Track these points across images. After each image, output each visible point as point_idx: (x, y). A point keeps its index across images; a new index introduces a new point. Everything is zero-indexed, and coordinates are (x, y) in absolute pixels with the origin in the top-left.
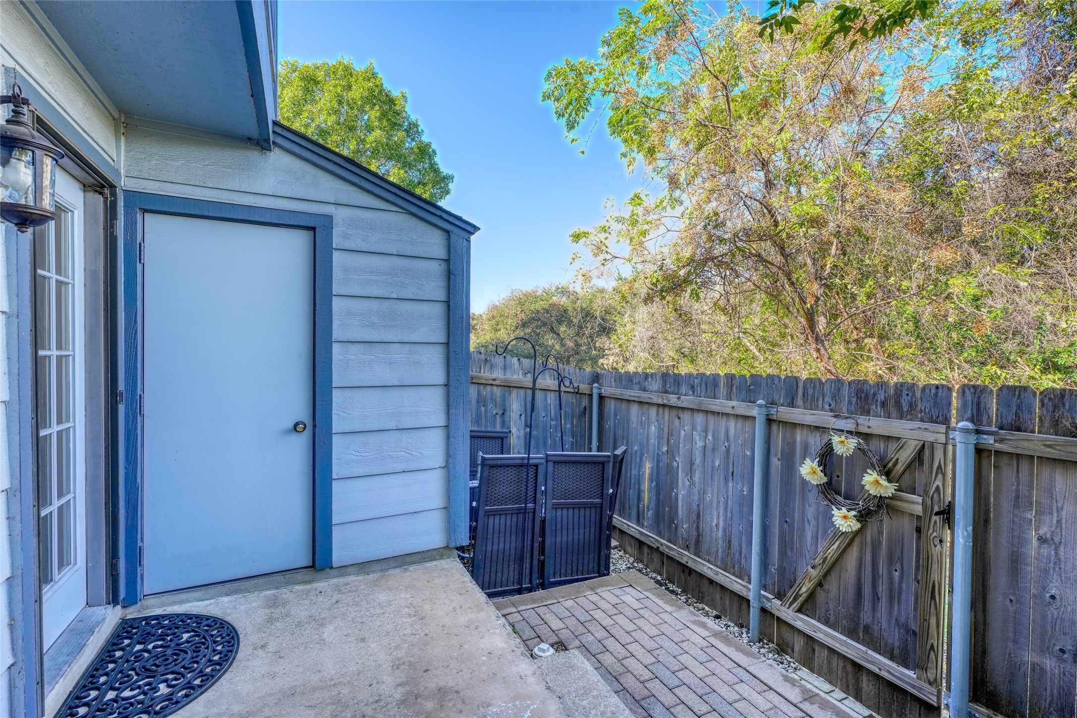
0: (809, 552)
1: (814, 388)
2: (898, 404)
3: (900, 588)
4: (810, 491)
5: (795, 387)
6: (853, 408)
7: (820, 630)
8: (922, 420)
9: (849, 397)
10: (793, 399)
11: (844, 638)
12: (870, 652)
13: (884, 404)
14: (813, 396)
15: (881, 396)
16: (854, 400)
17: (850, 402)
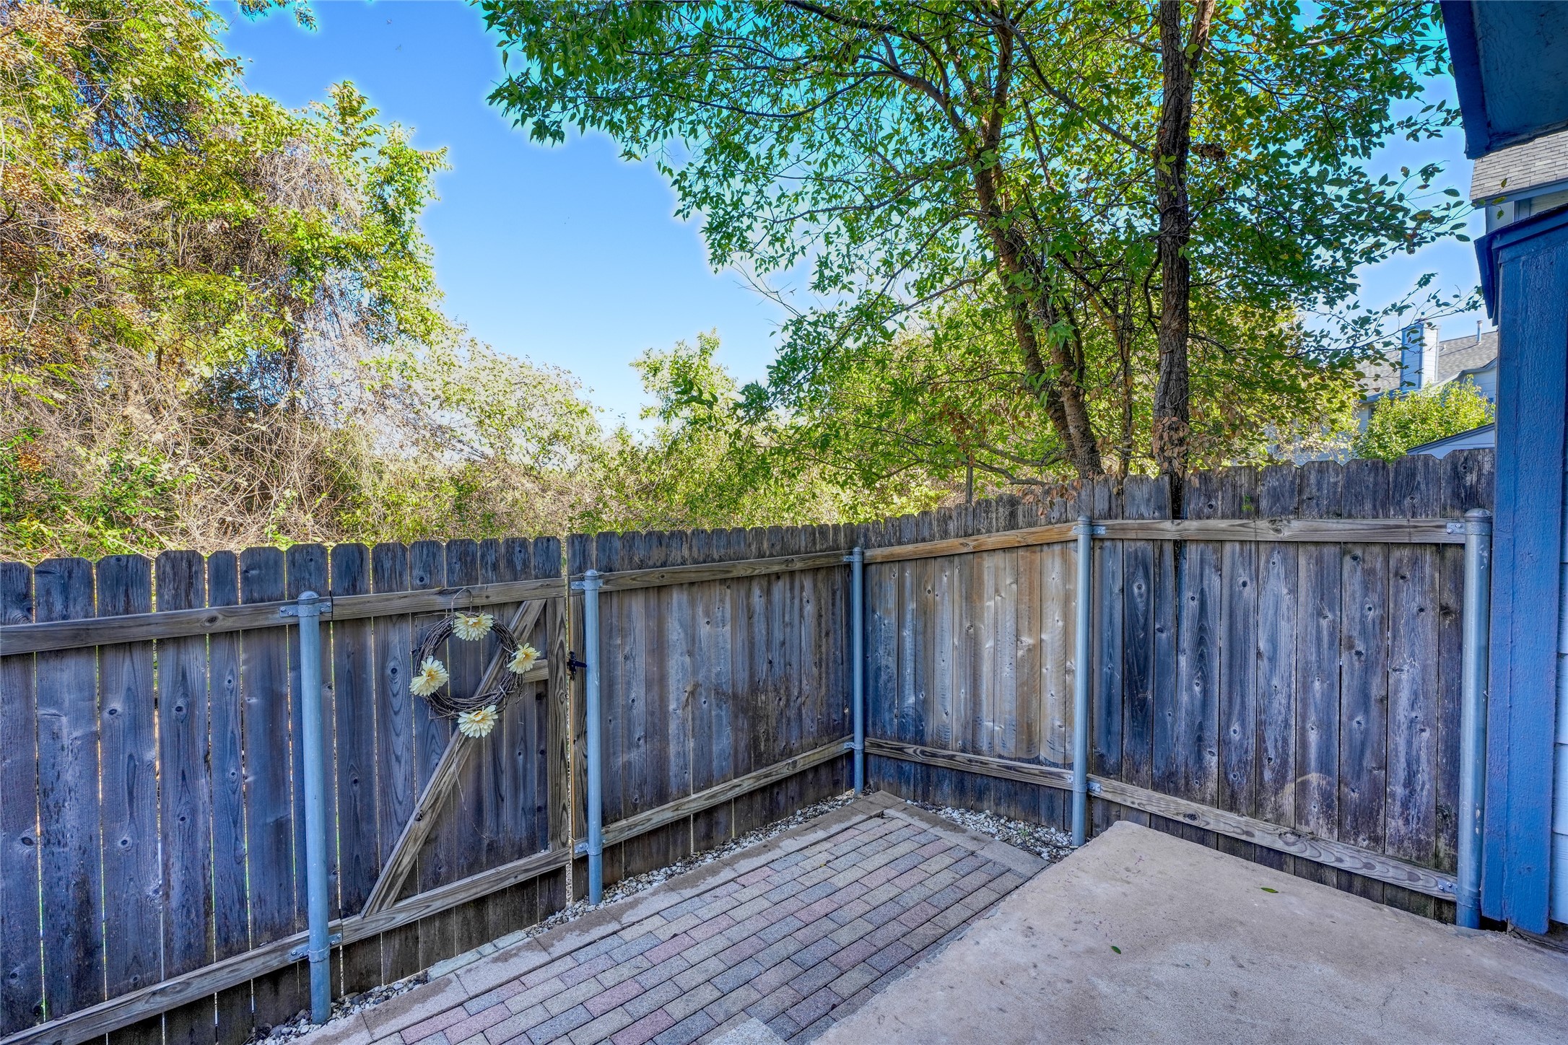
0: (400, 803)
1: (394, 558)
2: (510, 563)
3: (525, 769)
4: (396, 713)
5: (358, 562)
6: (456, 578)
7: (434, 898)
8: (536, 577)
9: (449, 564)
10: (355, 579)
11: (469, 880)
12: (501, 868)
13: (495, 567)
14: (393, 569)
15: (491, 558)
16: (458, 566)
17: (451, 571)
